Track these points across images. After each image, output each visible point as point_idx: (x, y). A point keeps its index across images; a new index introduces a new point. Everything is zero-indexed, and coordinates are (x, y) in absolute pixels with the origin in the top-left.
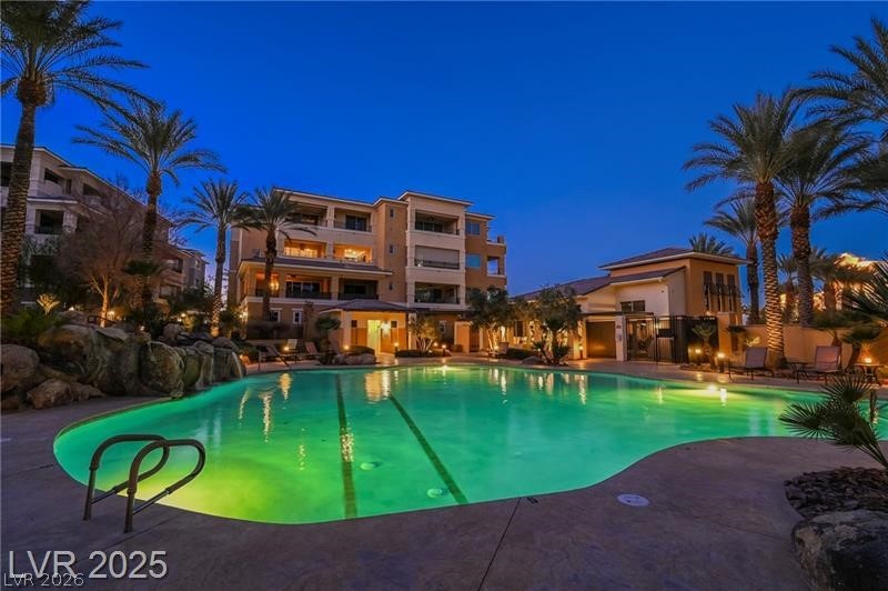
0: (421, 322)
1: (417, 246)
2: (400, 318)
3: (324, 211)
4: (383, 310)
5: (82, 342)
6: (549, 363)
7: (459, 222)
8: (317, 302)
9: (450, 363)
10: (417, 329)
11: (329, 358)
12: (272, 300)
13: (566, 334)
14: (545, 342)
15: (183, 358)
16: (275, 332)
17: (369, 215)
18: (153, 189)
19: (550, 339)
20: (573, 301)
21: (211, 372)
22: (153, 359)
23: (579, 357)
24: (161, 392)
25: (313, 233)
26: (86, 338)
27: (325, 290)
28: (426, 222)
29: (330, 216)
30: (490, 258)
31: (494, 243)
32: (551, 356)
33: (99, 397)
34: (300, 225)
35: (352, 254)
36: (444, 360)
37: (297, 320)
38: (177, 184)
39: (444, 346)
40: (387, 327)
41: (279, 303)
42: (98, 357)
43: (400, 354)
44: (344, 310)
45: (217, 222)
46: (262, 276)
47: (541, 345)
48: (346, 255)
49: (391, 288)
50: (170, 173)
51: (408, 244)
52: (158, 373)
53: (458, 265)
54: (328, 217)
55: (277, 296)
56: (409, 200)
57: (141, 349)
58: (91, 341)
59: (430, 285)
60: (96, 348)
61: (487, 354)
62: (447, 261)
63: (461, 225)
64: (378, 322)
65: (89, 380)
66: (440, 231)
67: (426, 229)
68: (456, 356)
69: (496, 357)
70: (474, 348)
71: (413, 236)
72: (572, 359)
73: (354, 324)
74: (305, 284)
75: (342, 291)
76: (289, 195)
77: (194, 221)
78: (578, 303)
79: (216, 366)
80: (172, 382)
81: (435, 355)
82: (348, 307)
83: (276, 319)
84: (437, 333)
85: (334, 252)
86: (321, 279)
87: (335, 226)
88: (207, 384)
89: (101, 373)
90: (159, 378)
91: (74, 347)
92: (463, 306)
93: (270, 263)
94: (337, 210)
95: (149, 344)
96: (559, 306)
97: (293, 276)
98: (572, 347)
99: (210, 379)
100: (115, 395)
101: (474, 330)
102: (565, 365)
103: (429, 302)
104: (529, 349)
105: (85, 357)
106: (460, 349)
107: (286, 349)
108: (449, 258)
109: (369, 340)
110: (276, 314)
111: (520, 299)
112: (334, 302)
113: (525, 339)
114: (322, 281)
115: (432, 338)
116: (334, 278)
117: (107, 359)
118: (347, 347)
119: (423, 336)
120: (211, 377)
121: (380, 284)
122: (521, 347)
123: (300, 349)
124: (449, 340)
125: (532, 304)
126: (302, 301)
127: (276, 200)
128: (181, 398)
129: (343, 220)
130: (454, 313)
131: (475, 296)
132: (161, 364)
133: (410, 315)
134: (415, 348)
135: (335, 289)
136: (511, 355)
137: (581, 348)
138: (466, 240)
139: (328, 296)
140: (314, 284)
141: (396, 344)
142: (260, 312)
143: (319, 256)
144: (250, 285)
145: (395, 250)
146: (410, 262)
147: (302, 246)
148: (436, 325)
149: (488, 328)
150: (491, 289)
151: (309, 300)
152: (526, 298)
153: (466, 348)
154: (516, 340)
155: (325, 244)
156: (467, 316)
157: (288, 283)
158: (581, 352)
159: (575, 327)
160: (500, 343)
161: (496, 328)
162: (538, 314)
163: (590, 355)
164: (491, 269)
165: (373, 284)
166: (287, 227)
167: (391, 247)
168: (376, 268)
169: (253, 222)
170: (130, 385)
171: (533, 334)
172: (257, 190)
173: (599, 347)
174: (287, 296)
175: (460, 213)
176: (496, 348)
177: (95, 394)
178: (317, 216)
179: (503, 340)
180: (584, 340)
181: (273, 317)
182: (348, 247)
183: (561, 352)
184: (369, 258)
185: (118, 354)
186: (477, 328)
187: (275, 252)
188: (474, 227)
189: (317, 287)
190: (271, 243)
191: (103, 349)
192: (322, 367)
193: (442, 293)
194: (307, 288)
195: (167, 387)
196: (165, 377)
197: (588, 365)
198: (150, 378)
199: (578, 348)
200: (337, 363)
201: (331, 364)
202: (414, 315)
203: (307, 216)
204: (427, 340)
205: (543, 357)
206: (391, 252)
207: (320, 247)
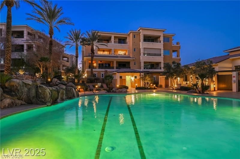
0: (145, 76)
1: (144, 48)
2: (138, 75)
3: (110, 38)
4: (131, 72)
5: (17, 85)
6: (200, 93)
7: (161, 38)
8: (108, 70)
9: (157, 92)
10: (143, 78)
11: (110, 89)
12: (94, 70)
13: (207, 80)
14: (197, 84)
15: (51, 91)
16: (95, 81)
17: (126, 38)
18: (51, 33)
19: (200, 82)
20: (211, 66)
21: (65, 96)
22: (40, 91)
23: (213, 90)
24: (43, 103)
25: (107, 46)
26: (18, 83)
27: (112, 66)
28: (147, 39)
29: (113, 39)
30: (174, 51)
31: (175, 45)
32: (200, 90)
33: (24, 104)
34: (102, 43)
35: (121, 53)
36: (154, 91)
37: (103, 76)
38: (59, 31)
39: (154, 85)
40: (133, 78)
41: (96, 71)
42: (23, 91)
43: (137, 88)
44: (117, 72)
45: (74, 44)
46: (90, 62)
47: (196, 85)
48: (119, 53)
49: (135, 64)
50: (57, 27)
51: (141, 48)
52: (42, 96)
53: (161, 54)
54: (112, 40)
55: (96, 68)
56: (141, 31)
57: (36, 87)
58: (20, 85)
59: (150, 62)
60: (22, 87)
61: (172, 88)
62: (156, 53)
63: (162, 39)
64: (130, 76)
65: (21, 98)
66: (154, 42)
67: (148, 42)
68: (159, 89)
69: (176, 90)
70: (167, 86)
71: (143, 45)
72: (211, 91)
73: (121, 77)
74: (105, 64)
75: (118, 66)
76: (98, 33)
77: (68, 44)
78: (214, 67)
79: (66, 93)
80: (47, 99)
81: (151, 89)
82: (119, 71)
83: (96, 76)
84: (151, 80)
85: (115, 52)
86: (111, 62)
87: (114, 43)
88: (63, 100)
89: (24, 96)
90: (42, 98)
91: (15, 87)
92: (162, 70)
93: (92, 57)
94: (115, 37)
95: (38, 85)
96: (204, 68)
97: (101, 61)
98: (210, 86)
99: (64, 98)
100: (30, 104)
101: (167, 79)
102: (207, 94)
103: (149, 69)
104: (190, 87)
105: (18, 90)
106: (161, 86)
107: (97, 86)
108: (157, 52)
109: (126, 83)
110: (96, 74)
111: (186, 66)
112: (115, 70)
113: (188, 82)
114: (111, 63)
115: (149, 82)
116: (114, 62)
117: (26, 91)
118: (118, 86)
119: (146, 82)
120: (64, 97)
121: (131, 63)
122: (186, 86)
123: (102, 87)
124: (156, 83)
125: (191, 68)
126: (104, 70)
127: (93, 35)
128: (50, 106)
129: (117, 40)
130: (159, 73)
131: (167, 66)
132: (43, 93)
133: (141, 74)
134: (144, 86)
135: (115, 65)
136: (182, 89)
137: (215, 86)
138: (163, 44)
139: (113, 68)
140: (108, 64)
141: (136, 85)
142: (90, 74)
143: (110, 54)
144: (87, 65)
145: (136, 50)
146: (142, 54)
147: (104, 51)
148: (151, 77)
149: (172, 78)
150: (174, 63)
151: (106, 69)
152: (189, 66)
153: (164, 86)
154: (184, 83)
155: (111, 49)
156: (163, 74)
157: (99, 64)
158: (215, 88)
159: (212, 78)
160: (177, 84)
161: (176, 78)
162: (195, 72)
163: (219, 89)
164: (174, 55)
165: (129, 63)
166: (98, 44)
167: (135, 49)
168: (129, 57)
169: (86, 43)
170: (34, 100)
171: (192, 80)
172: (87, 32)
173: (223, 86)
174: (99, 68)
175: (161, 34)
176: (176, 86)
177: (23, 103)
178: (108, 40)
179: (179, 83)
180: (216, 83)
181: (94, 75)
182: (119, 50)
183: (205, 88)
184: (127, 54)
185: (29, 89)
186: (168, 78)
187: (94, 53)
188: (167, 39)
189: (109, 65)
190: (92, 50)
191: (25, 88)
192: (108, 93)
193: (155, 65)
194: (106, 65)
195: (45, 101)
196: (44, 98)
197: (218, 93)
198: (40, 98)
199: (213, 86)
200: (113, 92)
201: (111, 92)
202: (143, 74)
203: (105, 40)
204: (148, 83)
205: (197, 90)
206: (135, 51)
207: (110, 51)
